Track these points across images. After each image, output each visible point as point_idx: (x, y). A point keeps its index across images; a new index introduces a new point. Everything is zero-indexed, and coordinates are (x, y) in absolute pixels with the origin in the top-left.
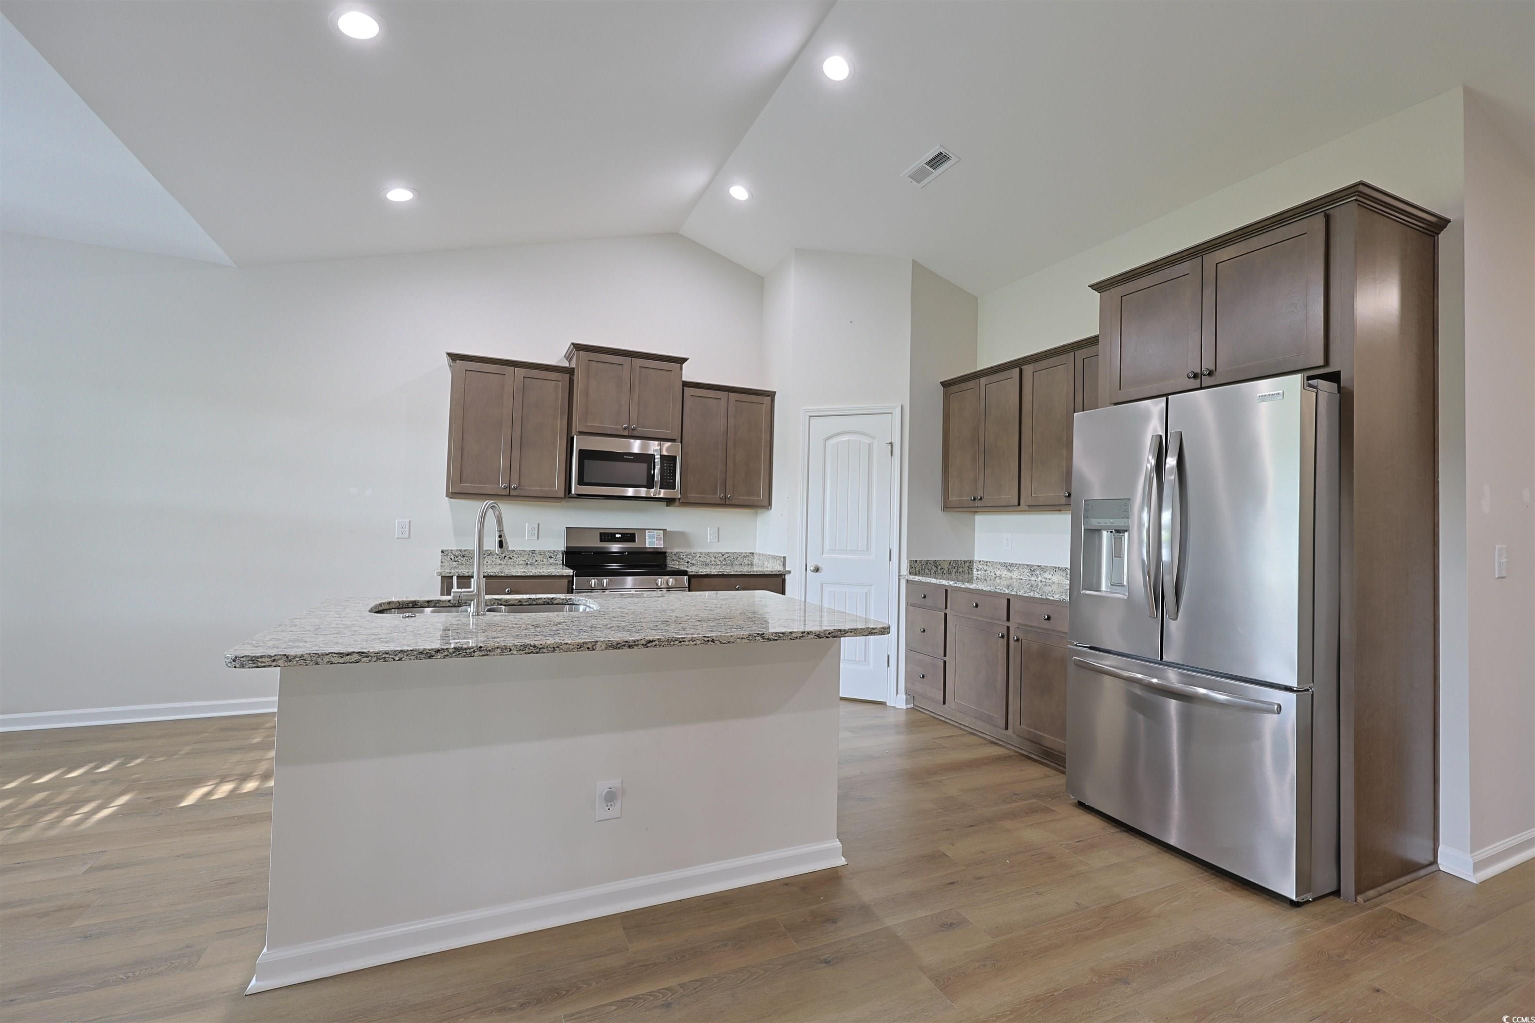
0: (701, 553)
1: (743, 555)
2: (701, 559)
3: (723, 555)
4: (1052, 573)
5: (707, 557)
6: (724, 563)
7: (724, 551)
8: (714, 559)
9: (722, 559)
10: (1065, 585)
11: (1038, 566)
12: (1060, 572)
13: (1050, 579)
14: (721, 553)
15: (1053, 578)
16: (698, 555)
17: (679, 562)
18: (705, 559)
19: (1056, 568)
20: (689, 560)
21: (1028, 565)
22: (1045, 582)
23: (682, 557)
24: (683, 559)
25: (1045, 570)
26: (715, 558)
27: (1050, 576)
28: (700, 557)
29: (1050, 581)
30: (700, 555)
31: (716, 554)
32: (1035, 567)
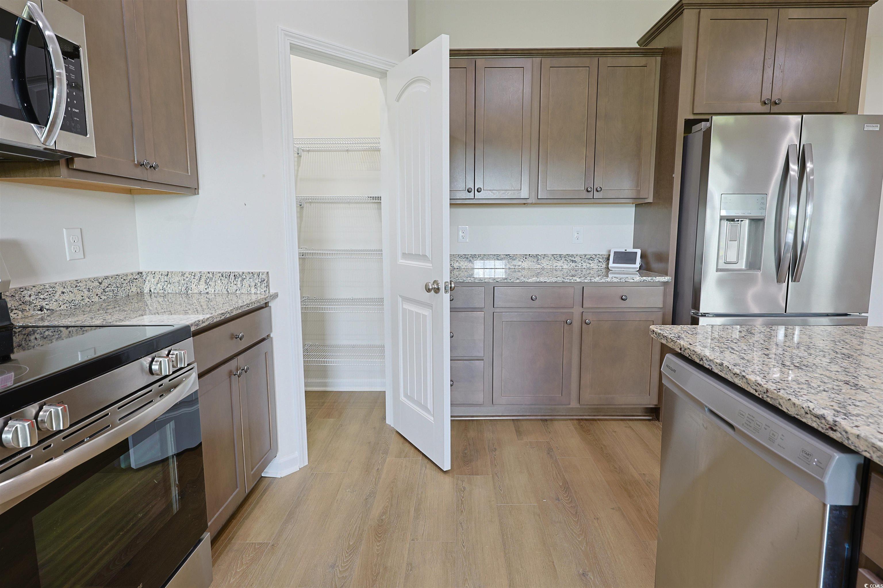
0: (63, 285)
1: (129, 278)
2: (66, 297)
3: (100, 283)
4: (522, 260)
5: (75, 290)
6: (103, 297)
7: (101, 274)
8: (86, 293)
9: (99, 291)
10: (535, 270)
11: (506, 255)
12: (530, 259)
13: (519, 266)
14: (96, 279)
15: (523, 265)
16: (60, 290)
17: (23, 311)
18: (72, 297)
19: (526, 255)
20: (44, 304)
21: (494, 255)
22: (514, 269)
23: (27, 298)
24: (31, 303)
25: (515, 258)
26: (89, 290)
27: (520, 263)
28: (63, 293)
29: (520, 267)
30: (62, 289)
31: (89, 283)
32: (503, 256)
